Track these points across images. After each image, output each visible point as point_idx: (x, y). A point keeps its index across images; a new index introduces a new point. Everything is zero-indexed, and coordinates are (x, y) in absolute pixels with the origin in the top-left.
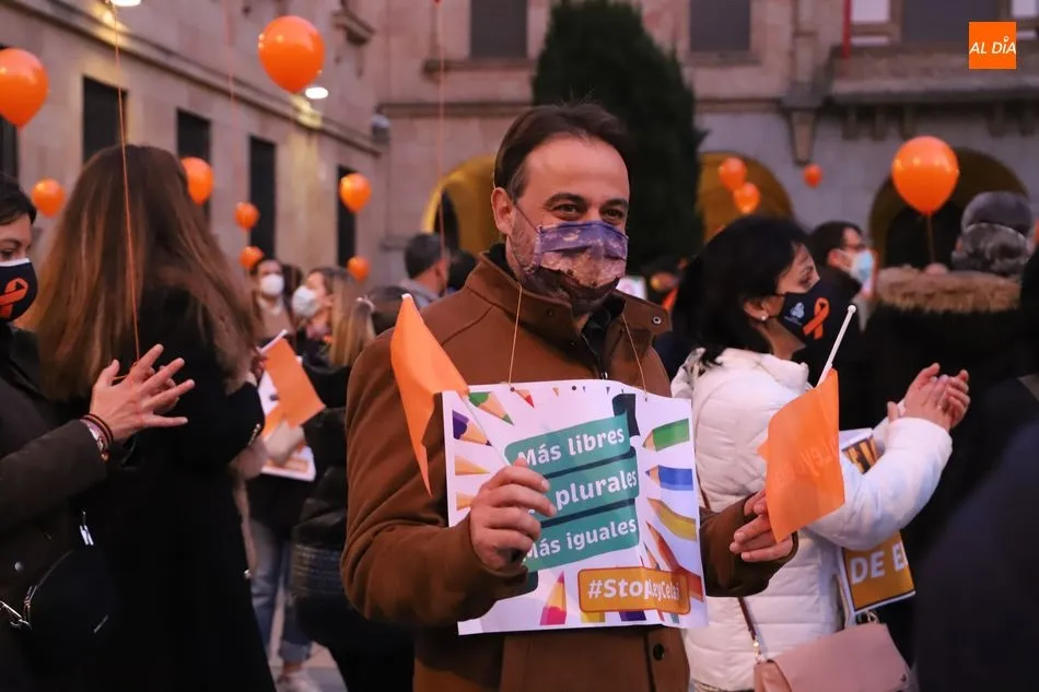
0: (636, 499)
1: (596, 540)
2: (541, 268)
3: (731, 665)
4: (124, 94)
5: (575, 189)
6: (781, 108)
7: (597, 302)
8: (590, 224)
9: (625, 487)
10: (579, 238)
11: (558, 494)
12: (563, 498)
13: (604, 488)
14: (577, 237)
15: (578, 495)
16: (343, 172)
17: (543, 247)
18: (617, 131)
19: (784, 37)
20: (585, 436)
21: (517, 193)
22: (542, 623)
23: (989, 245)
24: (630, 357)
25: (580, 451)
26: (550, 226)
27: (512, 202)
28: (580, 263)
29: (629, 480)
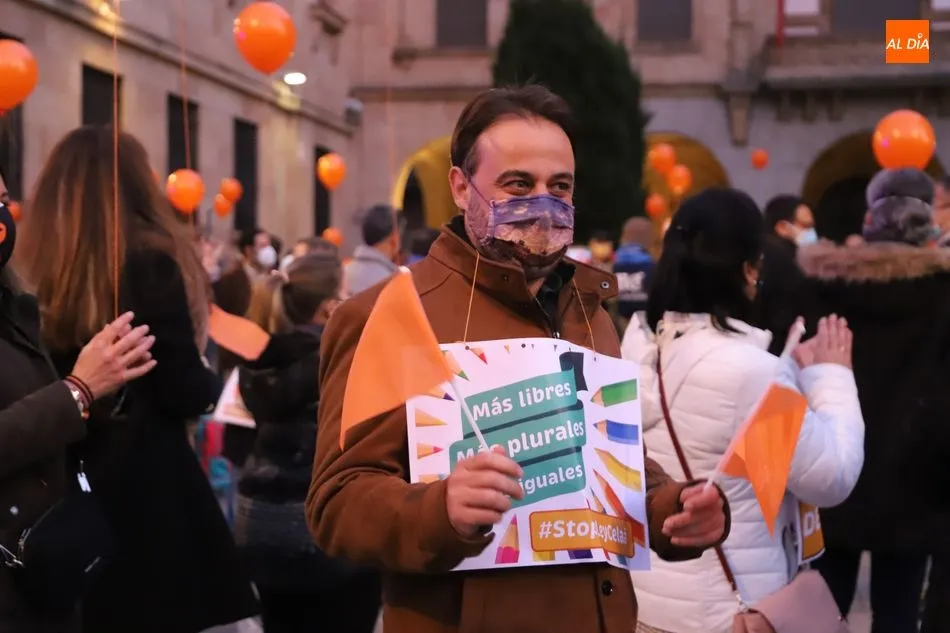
0: (583, 448)
1: (545, 484)
2: (494, 239)
3: (708, 615)
4: (120, 80)
5: (523, 166)
6: (720, 93)
7: (548, 268)
8: (537, 198)
9: (572, 436)
10: (527, 212)
11: (510, 443)
12: (515, 446)
13: (552, 437)
14: (526, 210)
15: (529, 443)
16: (320, 152)
17: (496, 221)
18: (560, 110)
19: (722, 28)
20: (534, 389)
21: (471, 172)
22: (497, 562)
23: (901, 216)
24: (580, 319)
25: (530, 403)
26: (500, 201)
27: (467, 180)
28: (529, 234)
29: (575, 430)
